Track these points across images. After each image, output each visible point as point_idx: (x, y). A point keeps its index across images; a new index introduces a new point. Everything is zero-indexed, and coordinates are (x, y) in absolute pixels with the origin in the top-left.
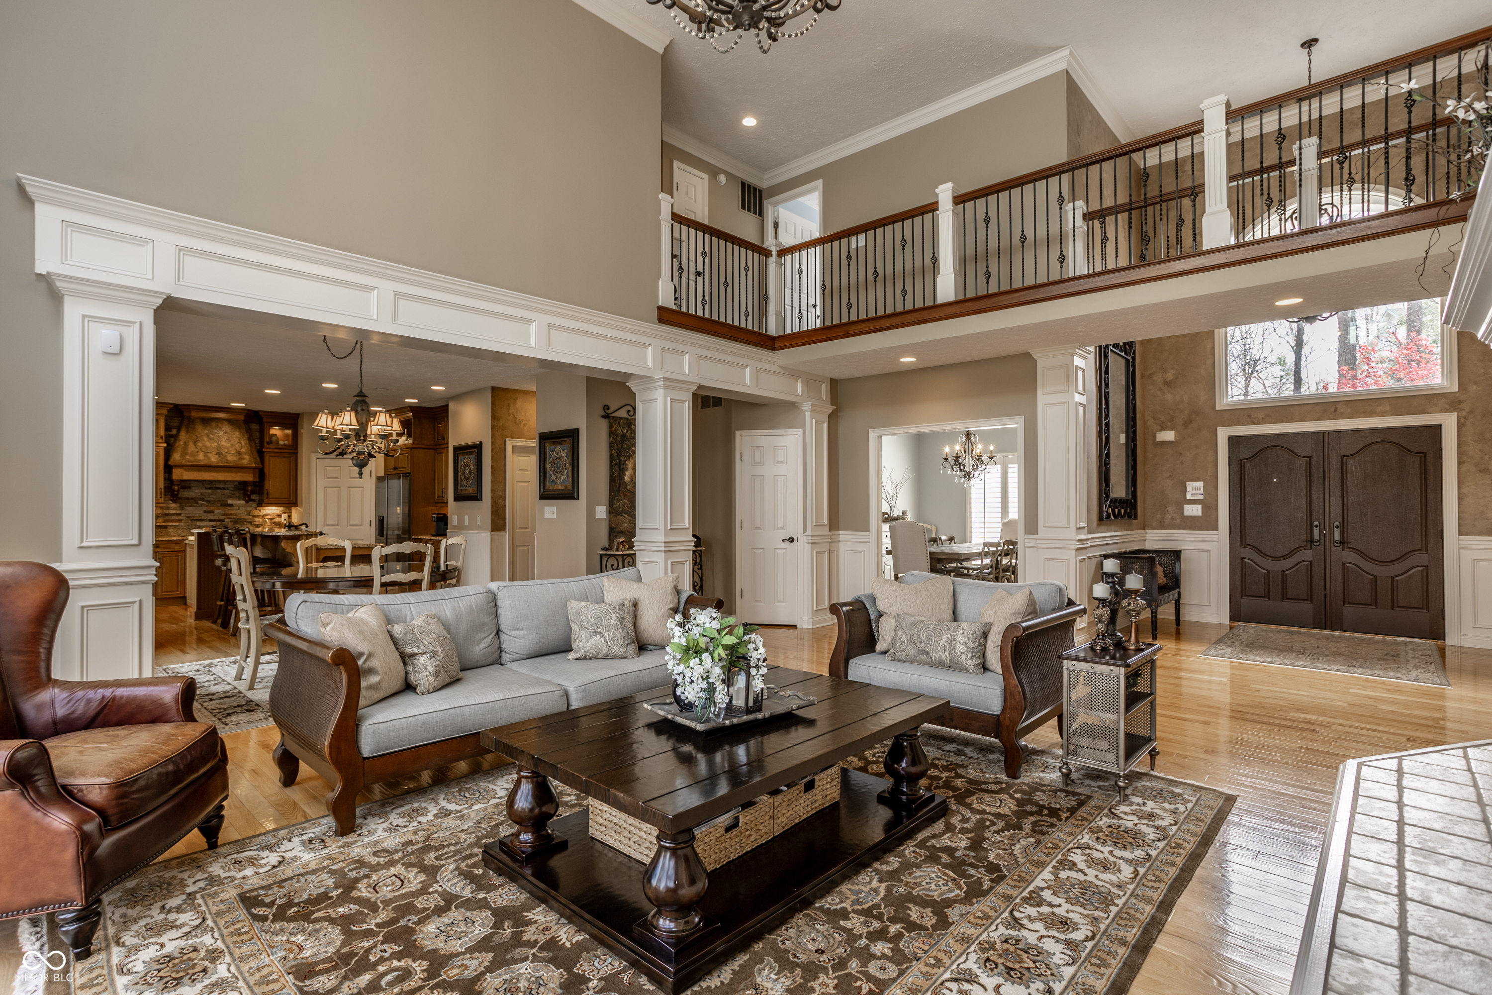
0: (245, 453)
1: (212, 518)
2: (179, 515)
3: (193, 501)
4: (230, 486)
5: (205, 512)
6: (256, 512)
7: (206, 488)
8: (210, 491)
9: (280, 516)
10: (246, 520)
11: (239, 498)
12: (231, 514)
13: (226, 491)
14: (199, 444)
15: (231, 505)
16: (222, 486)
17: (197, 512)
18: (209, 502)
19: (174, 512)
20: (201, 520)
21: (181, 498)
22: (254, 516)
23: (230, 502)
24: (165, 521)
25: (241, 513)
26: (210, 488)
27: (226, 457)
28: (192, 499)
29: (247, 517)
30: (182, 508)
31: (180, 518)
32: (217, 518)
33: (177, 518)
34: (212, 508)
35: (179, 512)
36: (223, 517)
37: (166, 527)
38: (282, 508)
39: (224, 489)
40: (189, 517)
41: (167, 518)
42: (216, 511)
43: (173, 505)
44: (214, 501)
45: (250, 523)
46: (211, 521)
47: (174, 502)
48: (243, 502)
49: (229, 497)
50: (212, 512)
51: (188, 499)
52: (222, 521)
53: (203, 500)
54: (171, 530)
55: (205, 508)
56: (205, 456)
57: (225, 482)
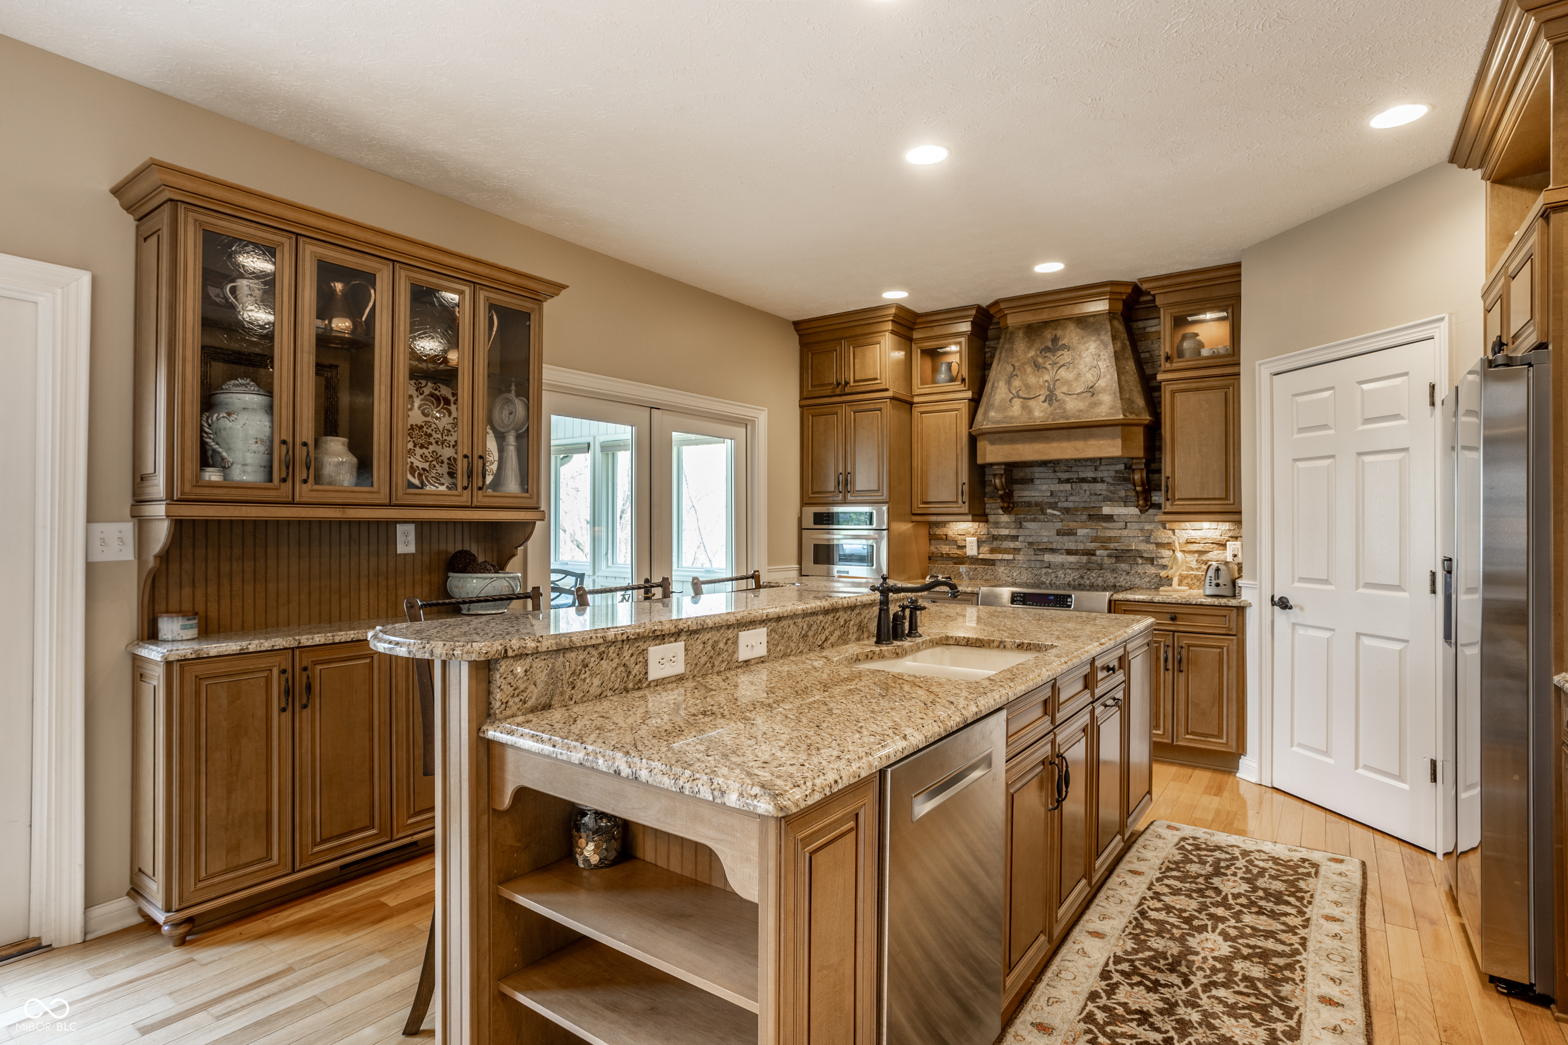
0: (1104, 390)
1: (1072, 546)
2: (1015, 538)
3: (1039, 508)
4: (1107, 473)
5: (1059, 533)
6: (1163, 536)
7: (1061, 481)
8: (1068, 487)
9: (1223, 545)
10: (1139, 554)
11: (1126, 502)
12: (1110, 539)
13: (1100, 487)
14: (1017, 383)
15: (1110, 518)
16: (1090, 474)
17: (1044, 533)
18: (1067, 511)
19: (1005, 532)
20: (1053, 551)
21: (1017, 503)
22: (1159, 545)
23: (1106, 510)
24: (992, 551)
25: (1132, 539)
26: (1068, 481)
27: (1062, 403)
28: (1037, 504)
29: (1143, 547)
30: (1019, 525)
31: (1017, 544)
32: (1081, 547)
33: (1012, 545)
34: (1072, 525)
35: (1014, 532)
36: (1092, 546)
37: (992, 563)
38: (1226, 526)
39: (1095, 480)
40: (1030, 544)
41: (995, 544)
42: (1080, 532)
43: (1005, 518)
44: (1076, 509)
45: (1151, 561)
46: (1069, 552)
47: (1007, 510)
48: (1134, 511)
49: (1108, 499)
50: (1071, 533)
51: (1029, 504)
52: (1091, 553)
53: (1054, 506)
54: (1001, 570)
55: (1059, 525)
56: (1024, 407)
57: (1097, 462)
